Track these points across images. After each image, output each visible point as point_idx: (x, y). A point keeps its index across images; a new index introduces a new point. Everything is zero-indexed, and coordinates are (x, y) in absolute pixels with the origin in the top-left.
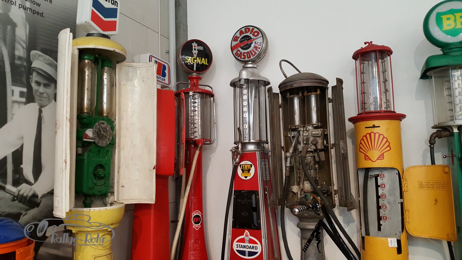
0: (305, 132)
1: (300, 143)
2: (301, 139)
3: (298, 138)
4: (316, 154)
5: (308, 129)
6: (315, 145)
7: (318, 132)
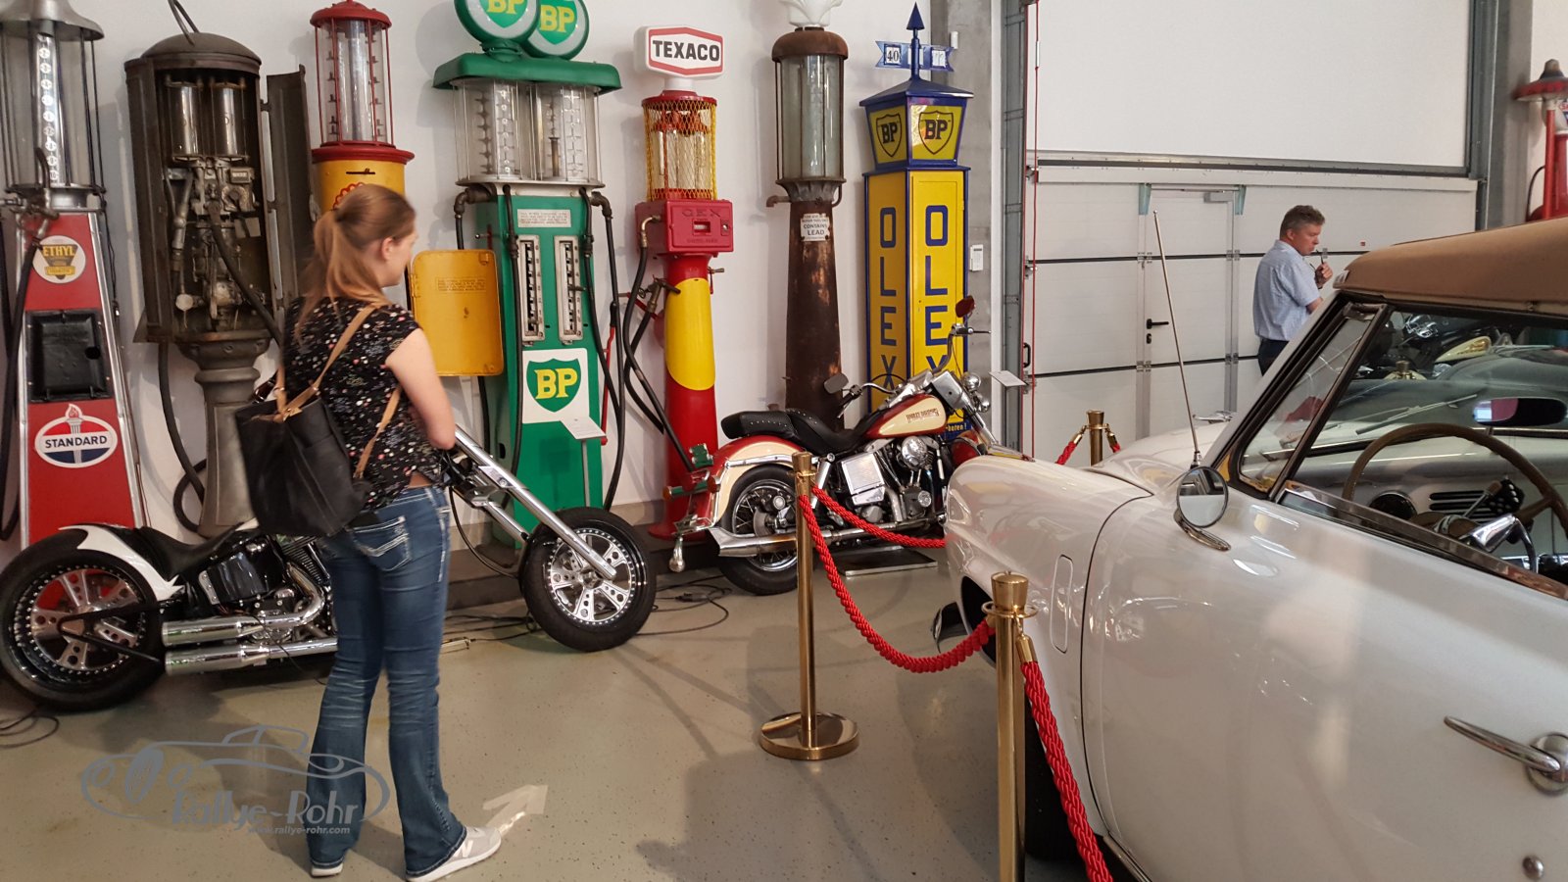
0: (210, 171)
1: (198, 198)
2: (201, 188)
3: (194, 186)
4: (237, 223)
5: (217, 165)
6: (236, 203)
7: (244, 175)
